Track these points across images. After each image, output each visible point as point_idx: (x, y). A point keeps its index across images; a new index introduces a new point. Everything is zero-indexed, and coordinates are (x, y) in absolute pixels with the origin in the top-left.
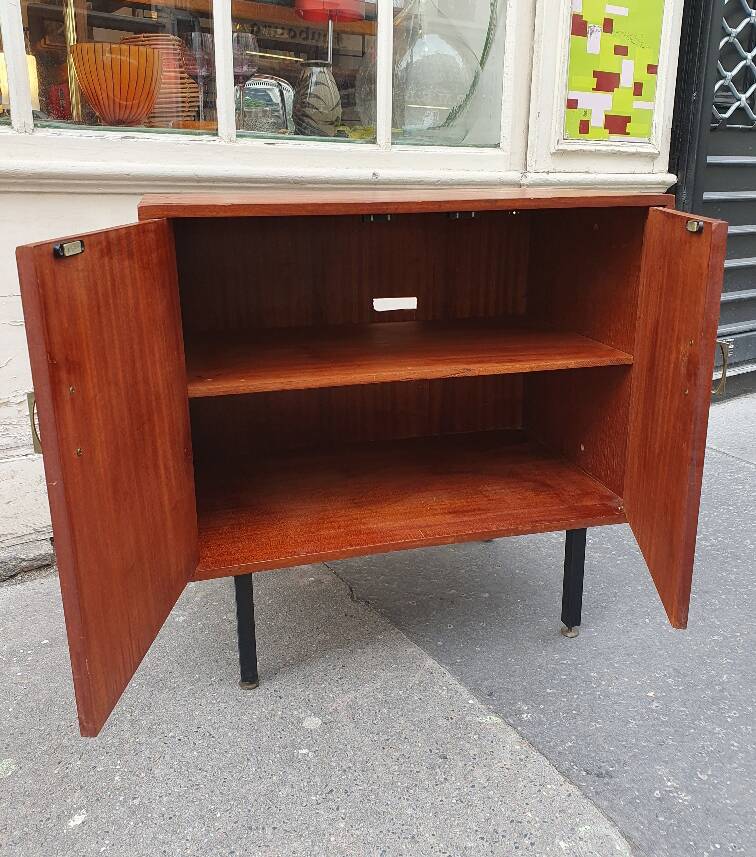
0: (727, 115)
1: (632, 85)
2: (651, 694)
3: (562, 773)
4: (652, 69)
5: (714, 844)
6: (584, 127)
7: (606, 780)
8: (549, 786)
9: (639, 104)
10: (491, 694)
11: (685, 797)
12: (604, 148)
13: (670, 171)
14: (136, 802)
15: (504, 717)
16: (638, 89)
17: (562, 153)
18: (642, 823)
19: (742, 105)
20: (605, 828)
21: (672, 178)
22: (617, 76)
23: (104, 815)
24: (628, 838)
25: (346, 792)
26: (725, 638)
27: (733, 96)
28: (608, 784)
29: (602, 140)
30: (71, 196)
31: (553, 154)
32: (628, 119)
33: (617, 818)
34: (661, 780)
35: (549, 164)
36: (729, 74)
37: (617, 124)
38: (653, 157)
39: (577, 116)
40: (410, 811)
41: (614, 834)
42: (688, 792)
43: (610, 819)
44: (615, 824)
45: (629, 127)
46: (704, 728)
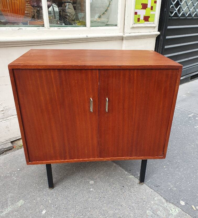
0: (172, 15)
1: (150, 7)
2: (165, 167)
3: (149, 187)
4: (155, 2)
5: (182, 197)
6: (139, 20)
7: (159, 187)
8: (147, 190)
9: (152, 12)
10: (130, 171)
11: (175, 189)
12: (143, 26)
13: (158, 31)
14: (57, 206)
15: (134, 176)
16: (152, 8)
17: (133, 28)
18: (167, 195)
19: (176, 12)
20: (160, 197)
21: (159, 33)
22: (147, 4)
23: (50, 210)
24: (164, 199)
25: (104, 197)
26: (178, 152)
27: (174, 9)
28: (159, 188)
29: (143, 24)
30: (6, 48)
31: (131, 28)
32: (149, 17)
33: (162, 195)
34: (170, 186)
35: (130, 31)
36: (174, 3)
37: (146, 19)
38: (154, 27)
39: (137, 16)
40: (119, 200)
41: (162, 198)
42: (175, 188)
43: (161, 195)
44: (162, 196)
45: (149, 19)
46: (176, 173)
